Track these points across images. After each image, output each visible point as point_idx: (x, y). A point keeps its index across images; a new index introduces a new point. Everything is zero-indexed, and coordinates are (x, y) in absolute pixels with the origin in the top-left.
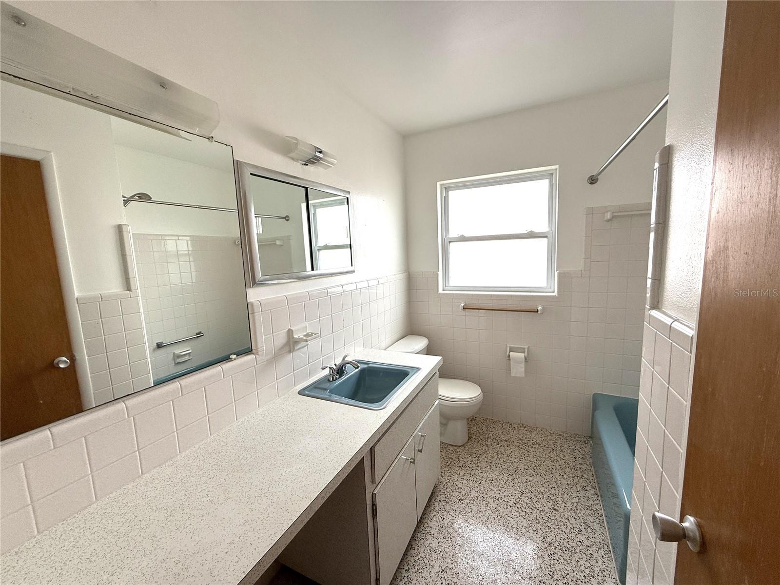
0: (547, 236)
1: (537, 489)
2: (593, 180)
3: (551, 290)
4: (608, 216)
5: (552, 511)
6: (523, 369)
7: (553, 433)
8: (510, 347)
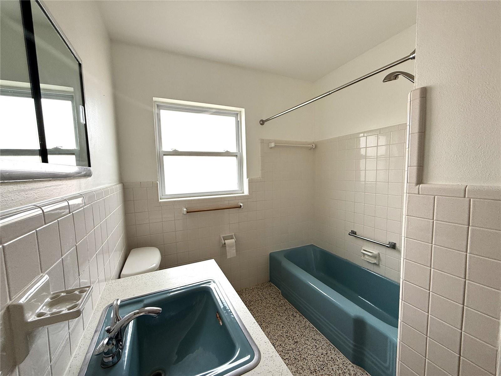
0: (237, 156)
1: (277, 335)
2: (263, 122)
3: (241, 192)
4: (273, 145)
5: (295, 344)
6: (235, 251)
7: (253, 289)
8: (223, 237)
